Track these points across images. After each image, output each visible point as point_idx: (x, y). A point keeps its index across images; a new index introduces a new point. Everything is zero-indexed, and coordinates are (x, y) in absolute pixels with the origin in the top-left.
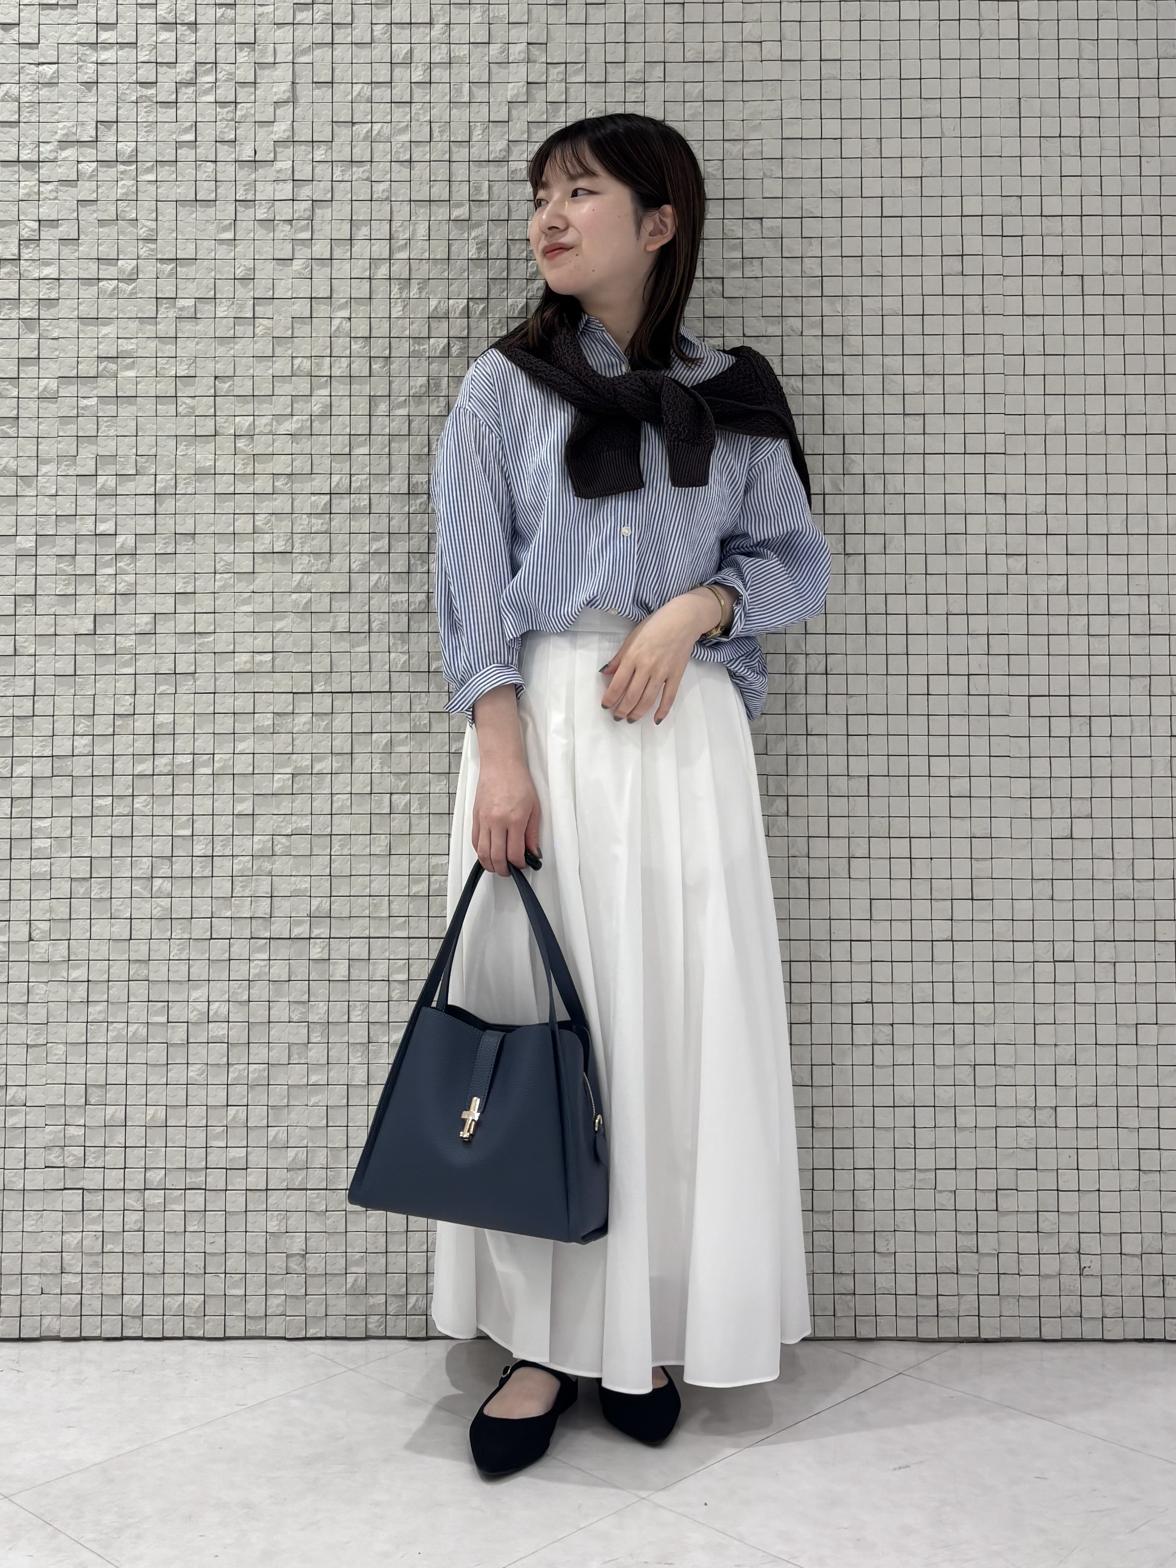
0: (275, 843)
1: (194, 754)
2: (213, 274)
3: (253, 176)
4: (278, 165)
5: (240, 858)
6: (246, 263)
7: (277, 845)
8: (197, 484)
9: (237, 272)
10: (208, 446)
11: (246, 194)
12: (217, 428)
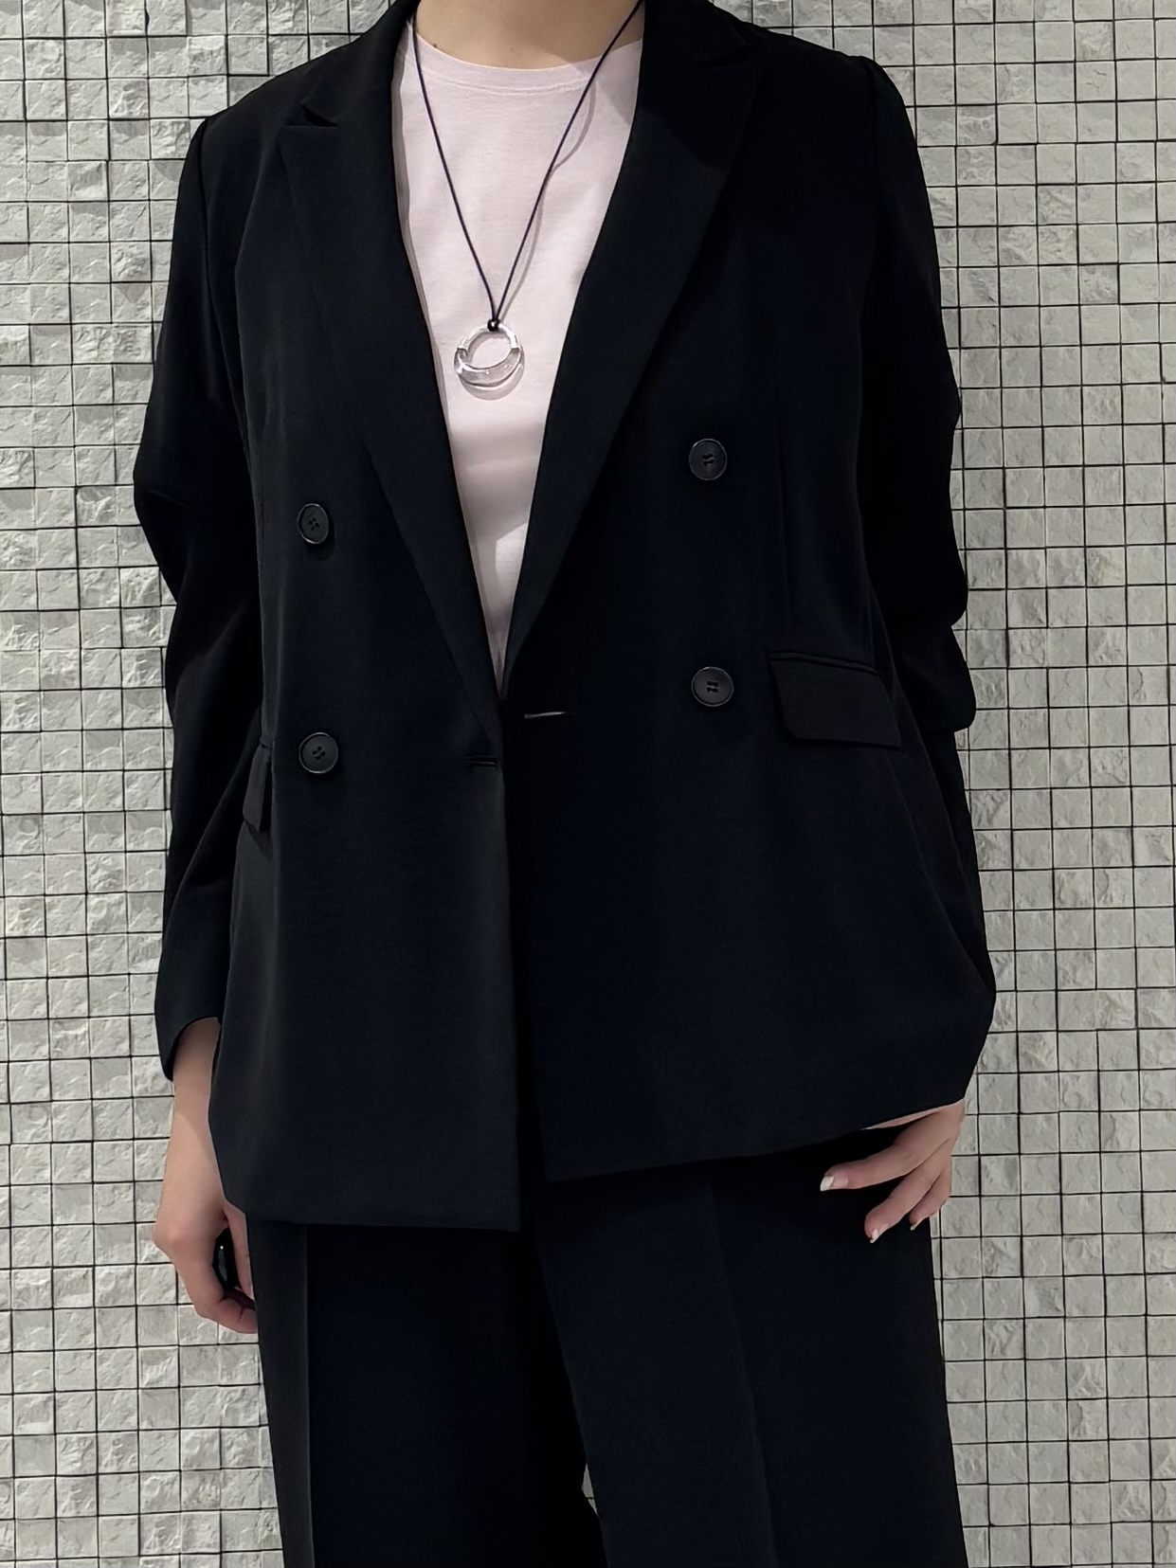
0: (226, 1444)
1: (53, 1267)
2: (65, 272)
3: (143, 68)
4: (198, 44)
5: (154, 1476)
6: (135, 250)
7: (229, 1448)
8: (44, 711)
9: (118, 267)
10: (64, 633)
11: (130, 106)
12: (83, 594)
